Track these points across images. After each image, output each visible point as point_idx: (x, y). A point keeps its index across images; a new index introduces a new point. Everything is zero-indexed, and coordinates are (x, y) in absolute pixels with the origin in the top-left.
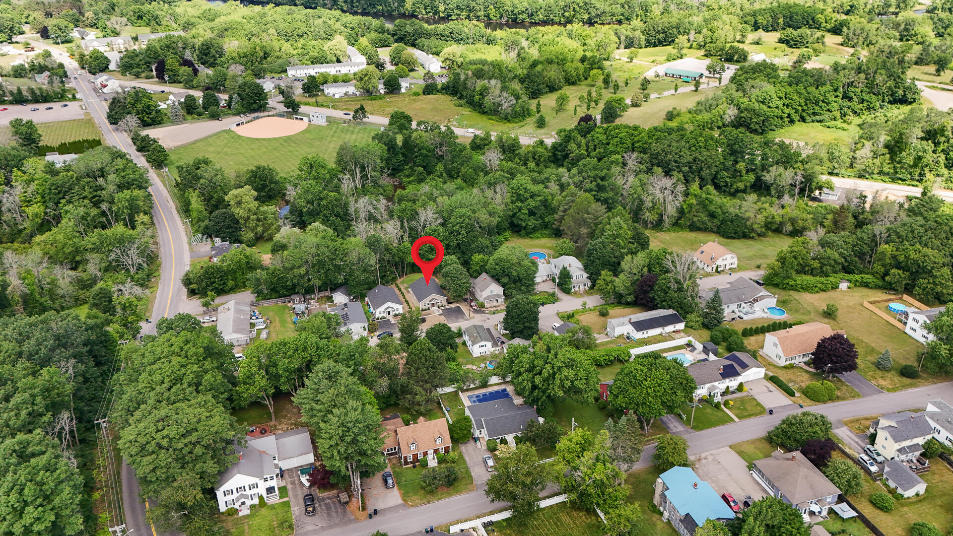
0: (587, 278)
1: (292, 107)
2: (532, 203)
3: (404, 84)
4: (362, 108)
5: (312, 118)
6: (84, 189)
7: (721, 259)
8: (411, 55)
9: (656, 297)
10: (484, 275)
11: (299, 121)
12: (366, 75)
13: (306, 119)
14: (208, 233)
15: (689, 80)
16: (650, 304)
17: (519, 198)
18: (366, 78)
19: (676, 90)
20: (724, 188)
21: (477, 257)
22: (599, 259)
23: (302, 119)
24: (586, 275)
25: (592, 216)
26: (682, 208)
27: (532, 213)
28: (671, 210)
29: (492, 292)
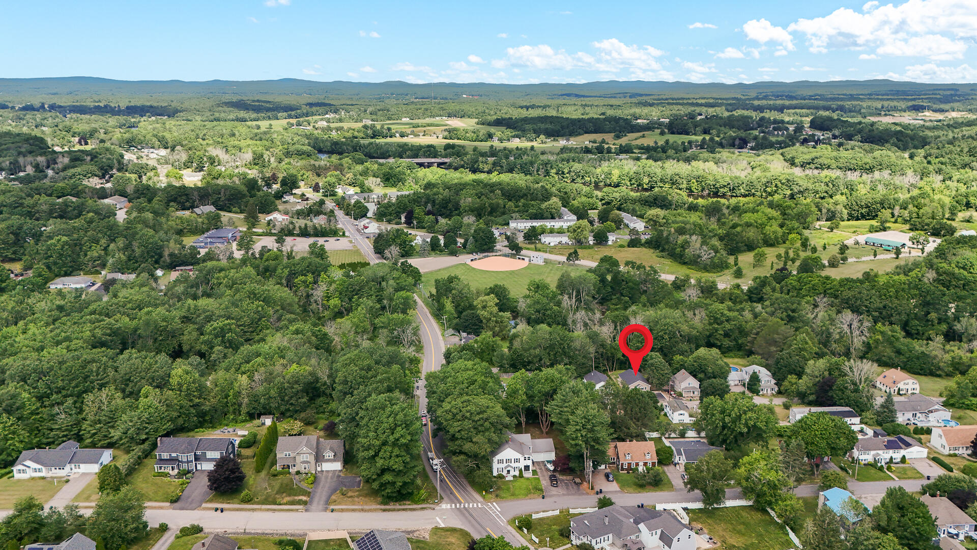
0: (775, 384)
1: (515, 249)
2: (728, 326)
3: (612, 238)
4: (576, 252)
5: (532, 259)
6: (371, 289)
7: (902, 383)
8: (618, 216)
9: (835, 396)
10: (683, 371)
11: (521, 261)
12: (579, 228)
13: (527, 259)
14: (457, 329)
15: (890, 248)
16: (829, 402)
17: (716, 321)
18: (579, 230)
19: (875, 255)
20: (915, 336)
21: (678, 358)
22: (786, 367)
23: (523, 259)
24: (773, 381)
25: (781, 337)
26: (868, 343)
27: (726, 335)
28: (858, 342)
29: (689, 384)
